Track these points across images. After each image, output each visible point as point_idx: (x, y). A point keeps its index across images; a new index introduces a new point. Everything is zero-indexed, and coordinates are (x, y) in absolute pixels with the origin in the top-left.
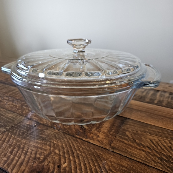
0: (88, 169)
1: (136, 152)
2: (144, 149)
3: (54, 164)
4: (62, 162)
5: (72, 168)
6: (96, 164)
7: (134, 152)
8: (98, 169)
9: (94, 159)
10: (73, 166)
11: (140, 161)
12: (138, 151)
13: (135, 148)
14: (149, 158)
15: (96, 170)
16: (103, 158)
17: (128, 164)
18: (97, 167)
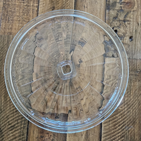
0: (124, 120)
4: (121, 106)
5: (120, 113)
6: (129, 123)
9: (131, 121)
10: (122, 112)
15: (125, 124)
16: (135, 125)
17: (137, 139)
18: (127, 124)
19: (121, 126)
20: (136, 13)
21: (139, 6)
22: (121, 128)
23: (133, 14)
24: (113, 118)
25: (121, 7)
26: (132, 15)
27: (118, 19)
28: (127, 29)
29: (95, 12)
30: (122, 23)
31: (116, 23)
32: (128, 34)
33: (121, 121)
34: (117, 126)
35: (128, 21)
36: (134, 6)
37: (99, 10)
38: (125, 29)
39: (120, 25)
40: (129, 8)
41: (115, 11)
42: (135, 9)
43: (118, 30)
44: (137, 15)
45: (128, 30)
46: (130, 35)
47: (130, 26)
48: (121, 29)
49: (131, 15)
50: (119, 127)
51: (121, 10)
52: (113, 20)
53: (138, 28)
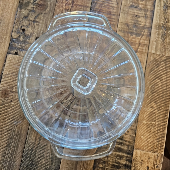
0: (14, 115)
1: (33, 137)
2: (37, 141)
3: (12, 98)
4: (14, 101)
5: (12, 108)
6: (18, 118)
7: (33, 136)
8: (16, 120)
9: (21, 116)
10: (14, 107)
11: (27, 139)
12: (34, 138)
13: (36, 136)
14: (30, 144)
15: (15, 119)
16: (23, 121)
17: (23, 133)
18: (17, 119)
19: (10, 120)
20: (46, 16)
21: (52, 9)
22: (10, 122)
23: (43, 16)
24: (4, 111)
25: (33, 8)
26: (42, 18)
27: (28, 19)
28: (35, 30)
29: (7, 8)
30: (32, 23)
31: (25, 23)
32: (35, 34)
33: (12, 115)
34: (7, 119)
35: (38, 22)
36: (46, 9)
37: (11, 7)
38: (33, 29)
39: (29, 24)
40: (41, 10)
41: (27, 10)
42: (46, 12)
43: (26, 29)
44: (47, 18)
45: (36, 31)
46: (37, 36)
47: (38, 27)
48: (29, 29)
49: (41, 17)
50: (8, 121)
51: (33, 11)
52: (23, 19)
53: (45, 30)
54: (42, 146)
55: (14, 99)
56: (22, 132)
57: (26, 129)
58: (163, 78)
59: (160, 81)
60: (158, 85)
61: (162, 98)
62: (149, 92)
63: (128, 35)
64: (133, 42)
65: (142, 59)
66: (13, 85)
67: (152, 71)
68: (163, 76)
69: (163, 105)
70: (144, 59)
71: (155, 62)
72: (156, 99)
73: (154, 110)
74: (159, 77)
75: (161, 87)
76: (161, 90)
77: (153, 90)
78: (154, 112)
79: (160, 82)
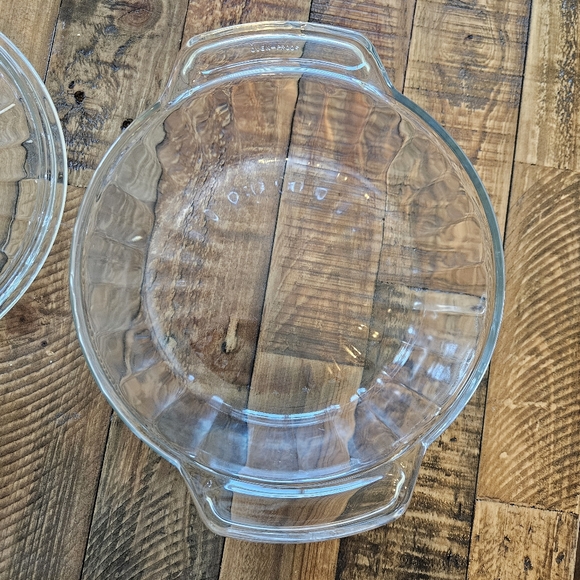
0: (56, 393)
1: (124, 467)
2: (138, 481)
3: (47, 333)
4: (55, 344)
5: (48, 367)
6: (70, 402)
7: (122, 463)
8: (60, 409)
9: (80, 395)
10: (53, 366)
11: (103, 476)
12: (128, 469)
13: (133, 463)
14: (115, 491)
15: (58, 406)
16: (89, 411)
17: (88, 456)
18: (64, 406)
19: (41, 411)
20: (158, 45)
21: (175, 20)
22: (42, 417)
23: (146, 47)
24: (18, 381)
25: (111, 17)
26: (144, 51)
27: (95, 57)
28: (118, 93)
29: (20, 21)
30: (106, 72)
31: (84, 70)
32: (120, 111)
33: (47, 393)
34: (29, 408)
35: (128, 67)
36: (156, 20)
37: (32, 17)
38: (112, 93)
39: (99, 76)
40: (138, 26)
41: (88, 27)
42: (157, 30)
43: (87, 93)
44: (160, 52)
45: (123, 97)
46: (126, 115)
47: (131, 84)
48: (98, 91)
49: (140, 47)
50: (33, 414)
51: (110, 28)
52: (75, 58)
53: (155, 94)
54: (154, 499)
55: (53, 336)
56: (86, 451)
57: (98, 440)
58: (570, 249)
59: (561, 258)
60: (552, 273)
61: (568, 319)
62: (523, 301)
63: (442, 103)
64: (460, 127)
65: (494, 185)
66: (50, 289)
67: (529, 226)
68: (569, 241)
69: (571, 342)
70: (499, 186)
71: (538, 196)
72: (545, 324)
73: (543, 362)
74: (555, 247)
75: (561, 282)
76: (563, 290)
77: (536, 293)
78: (542, 366)
79: (559, 264)
